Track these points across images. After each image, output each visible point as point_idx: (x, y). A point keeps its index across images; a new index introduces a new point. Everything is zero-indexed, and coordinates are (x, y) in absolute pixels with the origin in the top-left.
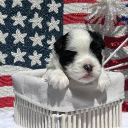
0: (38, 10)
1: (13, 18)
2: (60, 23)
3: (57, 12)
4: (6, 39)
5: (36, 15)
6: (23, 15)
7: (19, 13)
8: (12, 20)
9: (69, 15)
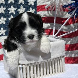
0: (23, 4)
1: (9, 9)
2: (35, 11)
3: (33, 5)
4: (5, 21)
5: (22, 7)
6: (14, 7)
7: (12, 6)
8: (8, 10)
9: (40, 6)
